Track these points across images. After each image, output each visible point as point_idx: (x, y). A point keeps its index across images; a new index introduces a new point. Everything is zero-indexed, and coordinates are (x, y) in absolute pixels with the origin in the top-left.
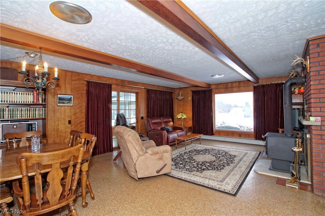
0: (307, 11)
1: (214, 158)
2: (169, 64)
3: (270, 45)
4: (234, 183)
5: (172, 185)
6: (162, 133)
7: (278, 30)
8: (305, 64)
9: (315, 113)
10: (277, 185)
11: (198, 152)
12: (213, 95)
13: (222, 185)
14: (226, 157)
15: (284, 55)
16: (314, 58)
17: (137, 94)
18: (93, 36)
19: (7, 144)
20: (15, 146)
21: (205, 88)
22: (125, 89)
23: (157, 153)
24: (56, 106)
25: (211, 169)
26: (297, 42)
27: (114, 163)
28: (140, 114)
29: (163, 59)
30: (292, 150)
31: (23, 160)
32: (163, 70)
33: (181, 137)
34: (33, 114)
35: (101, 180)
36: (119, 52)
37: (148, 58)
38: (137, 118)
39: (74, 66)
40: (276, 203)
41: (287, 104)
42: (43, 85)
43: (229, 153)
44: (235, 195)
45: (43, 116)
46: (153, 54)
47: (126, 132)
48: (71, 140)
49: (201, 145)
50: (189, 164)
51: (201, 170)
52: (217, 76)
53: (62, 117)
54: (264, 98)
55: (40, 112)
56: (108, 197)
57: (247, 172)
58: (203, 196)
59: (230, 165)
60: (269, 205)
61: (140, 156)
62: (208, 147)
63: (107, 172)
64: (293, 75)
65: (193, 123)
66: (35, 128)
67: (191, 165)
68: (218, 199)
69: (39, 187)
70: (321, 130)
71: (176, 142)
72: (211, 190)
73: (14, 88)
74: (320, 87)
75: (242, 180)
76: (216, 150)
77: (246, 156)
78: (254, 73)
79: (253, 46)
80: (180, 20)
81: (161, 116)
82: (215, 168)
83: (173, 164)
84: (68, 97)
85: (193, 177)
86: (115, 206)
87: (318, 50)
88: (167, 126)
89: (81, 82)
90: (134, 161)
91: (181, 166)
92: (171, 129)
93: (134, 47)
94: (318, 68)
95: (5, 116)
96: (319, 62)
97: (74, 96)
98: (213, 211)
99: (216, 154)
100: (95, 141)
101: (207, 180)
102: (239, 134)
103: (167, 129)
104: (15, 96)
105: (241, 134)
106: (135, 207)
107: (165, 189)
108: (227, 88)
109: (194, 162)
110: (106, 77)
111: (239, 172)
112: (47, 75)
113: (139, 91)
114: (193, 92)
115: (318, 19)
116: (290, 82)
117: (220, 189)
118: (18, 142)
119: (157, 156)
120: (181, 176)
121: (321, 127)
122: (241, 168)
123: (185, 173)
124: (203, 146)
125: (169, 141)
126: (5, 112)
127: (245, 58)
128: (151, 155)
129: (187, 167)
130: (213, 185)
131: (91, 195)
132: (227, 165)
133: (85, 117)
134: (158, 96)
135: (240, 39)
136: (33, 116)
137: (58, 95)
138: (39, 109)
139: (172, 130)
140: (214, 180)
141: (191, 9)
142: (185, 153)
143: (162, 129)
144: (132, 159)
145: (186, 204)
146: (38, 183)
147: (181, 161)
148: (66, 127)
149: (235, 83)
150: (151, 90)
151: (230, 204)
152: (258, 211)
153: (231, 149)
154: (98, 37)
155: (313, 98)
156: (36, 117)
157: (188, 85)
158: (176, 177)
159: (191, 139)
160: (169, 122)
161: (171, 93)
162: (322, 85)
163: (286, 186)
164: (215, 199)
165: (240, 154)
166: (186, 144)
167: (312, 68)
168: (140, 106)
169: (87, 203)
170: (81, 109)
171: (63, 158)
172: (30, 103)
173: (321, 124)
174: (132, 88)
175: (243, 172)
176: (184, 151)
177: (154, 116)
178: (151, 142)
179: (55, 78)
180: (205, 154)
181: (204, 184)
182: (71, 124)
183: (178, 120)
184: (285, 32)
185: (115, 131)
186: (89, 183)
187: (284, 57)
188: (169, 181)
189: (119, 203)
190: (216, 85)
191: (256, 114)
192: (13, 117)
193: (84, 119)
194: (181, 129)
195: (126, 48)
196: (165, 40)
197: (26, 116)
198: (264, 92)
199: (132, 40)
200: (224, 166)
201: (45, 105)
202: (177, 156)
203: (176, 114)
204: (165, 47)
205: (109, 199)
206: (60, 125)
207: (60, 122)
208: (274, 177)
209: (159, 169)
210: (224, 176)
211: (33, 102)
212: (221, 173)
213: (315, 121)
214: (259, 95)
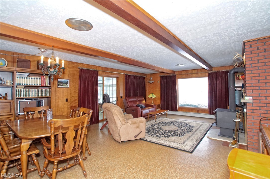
0: (239, 25)
1: (177, 128)
2: (143, 56)
3: (218, 45)
4: (192, 144)
5: (146, 146)
6: (137, 109)
7: (222, 35)
8: (242, 58)
9: (248, 94)
10: (223, 146)
11: (165, 124)
12: (177, 80)
13: (182, 146)
14: (186, 127)
15: (229, 51)
16: (248, 55)
17: (117, 78)
18: (91, 38)
19: (25, 116)
20: (31, 117)
21: (171, 74)
22: (108, 75)
23: (135, 123)
24: (57, 88)
25: (175, 136)
26: (237, 43)
27: (101, 131)
28: (120, 94)
29: (140, 53)
30: (234, 121)
31: (52, 123)
32: (139, 61)
33: (152, 112)
34: (41, 94)
35: (93, 143)
36: (107, 48)
37: (128, 52)
38: (117, 98)
39: (72, 57)
40: (220, 157)
41: (231, 87)
42: (55, 73)
43: (189, 124)
44: (192, 152)
45: (48, 95)
46: (132, 50)
47: (113, 107)
48: (71, 113)
49: (167, 119)
50: (159, 132)
51: (167, 136)
52: (180, 66)
53: (61, 96)
54: (216, 82)
55: (46, 92)
56: (100, 154)
57: (202, 137)
58: (169, 153)
59: (189, 133)
60: (215, 159)
61: (123, 124)
62: (173, 120)
63: (96, 138)
64: (236, 65)
65: (161, 101)
66: (43, 104)
67: (160, 133)
68: (180, 155)
69: (61, 141)
70: (253, 106)
71: (148, 116)
72: (175, 150)
73: (28, 74)
74: (252, 75)
75: (198, 143)
76: (179, 122)
77: (202, 127)
78: (208, 63)
79: (205, 45)
80: (154, 31)
81: (136, 95)
82: (178, 135)
83: (147, 132)
84: (65, 81)
85: (162, 141)
86: (106, 160)
87: (251, 49)
88: (140, 104)
89: (75, 69)
90: (118, 128)
91: (152, 133)
92: (143, 106)
93: (119, 45)
94: (251, 62)
95: (21, 95)
96: (251, 58)
97: (70, 80)
98: (176, 162)
99: (179, 125)
100: (92, 114)
101: (172, 143)
102: (197, 110)
103: (140, 106)
104: (28, 80)
105: (198, 110)
106: (121, 160)
107: (141, 148)
108: (188, 74)
109: (162, 131)
110: (94, 65)
111: (196, 137)
112: (58, 66)
113: (119, 76)
114: (161, 77)
115: (248, 29)
116: (234, 71)
117: (181, 149)
118: (33, 114)
119: (135, 125)
120: (153, 140)
121: (253, 104)
122: (197, 135)
123: (155, 138)
124: (169, 119)
125: (143, 116)
126: (21, 92)
127: (200, 53)
128: (131, 124)
129: (157, 134)
130: (176, 146)
131: (88, 152)
132: (187, 133)
133: (78, 96)
134: (134, 80)
135: (195, 41)
136: (41, 95)
137: (58, 79)
138: (45, 90)
139: (145, 107)
140: (177, 143)
141: (161, 23)
142: (155, 124)
143: (137, 106)
144: (117, 127)
145: (157, 158)
146: (60, 139)
147: (152, 130)
148: (64, 104)
149: (194, 70)
150: (128, 75)
151: (188, 158)
152: (207, 162)
153: (190, 122)
154: (94, 39)
155: (248, 83)
156: (43, 96)
157: (157, 72)
158: (149, 141)
159: (160, 114)
160: (142, 100)
161: (144, 78)
162: (253, 74)
163: (229, 146)
164: (177, 155)
165: (197, 125)
166: (156, 117)
167: (246, 62)
168: (119, 89)
169: (86, 158)
170: (75, 90)
171: (76, 123)
172: (38, 85)
173: (253, 102)
174: (114, 74)
175: (198, 138)
176: (155, 123)
177: (130, 96)
178: (130, 115)
179: (62, 67)
180: (171, 125)
181: (169, 145)
182: (67, 101)
183: (150, 99)
184: (227, 37)
185: (104, 107)
186: (87, 144)
187: (229, 52)
188: (144, 144)
189: (109, 158)
190: (179, 72)
191: (210, 94)
192: (27, 96)
193: (77, 98)
194: (152, 106)
195: (113, 46)
196: (142, 41)
197: (36, 95)
198: (216, 78)
199: (118, 41)
200: (185, 133)
201: (50, 87)
202: (149, 126)
203: (148, 94)
204: (142, 46)
205: (101, 155)
206: (59, 102)
207: (59, 100)
208: (221, 141)
209: (136, 135)
210: (184, 140)
211: (41, 85)
212: (182, 138)
213: (249, 100)
214: (212, 80)
